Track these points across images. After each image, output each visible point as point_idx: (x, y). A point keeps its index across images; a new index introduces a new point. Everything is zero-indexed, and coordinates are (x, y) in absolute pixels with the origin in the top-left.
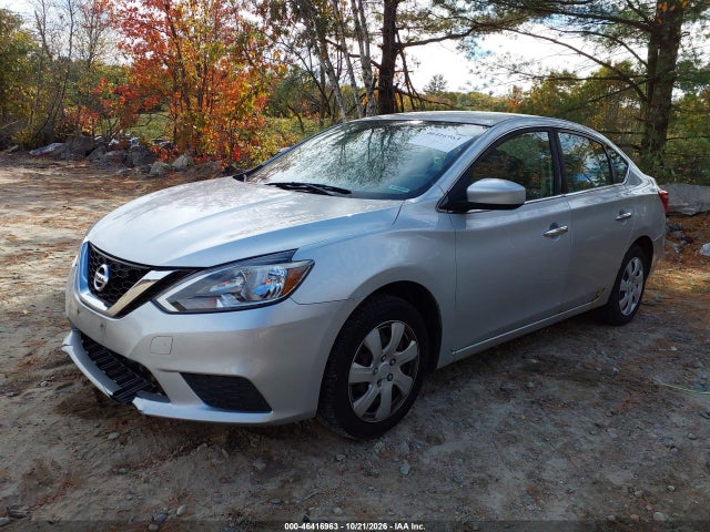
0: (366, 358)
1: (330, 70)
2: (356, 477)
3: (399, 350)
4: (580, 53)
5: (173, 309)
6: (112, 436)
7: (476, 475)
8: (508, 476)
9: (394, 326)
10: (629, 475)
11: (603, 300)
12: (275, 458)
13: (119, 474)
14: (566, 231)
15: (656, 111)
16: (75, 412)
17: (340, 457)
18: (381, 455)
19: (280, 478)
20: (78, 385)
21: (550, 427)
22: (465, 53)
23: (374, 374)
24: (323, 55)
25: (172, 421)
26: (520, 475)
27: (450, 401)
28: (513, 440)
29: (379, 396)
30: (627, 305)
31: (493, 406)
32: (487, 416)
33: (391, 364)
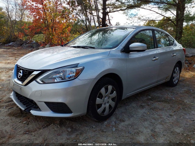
0: (101, 96)
1: (88, 19)
2: (99, 133)
3: (111, 94)
4: (157, 13)
5: (42, 83)
6: (24, 122)
7: (135, 131)
8: (145, 131)
9: (109, 87)
10: (181, 129)
11: (168, 79)
12: (74, 127)
13: (26, 134)
14: (158, 59)
15: (179, 29)
16: (13, 115)
17: (94, 127)
18: (106, 125)
19: (75, 134)
20: (15, 108)
21: (156, 116)
22: (125, 14)
23: (103, 101)
24: (86, 16)
25: (43, 117)
26: (149, 130)
27: (126, 109)
28: (146, 120)
29: (105, 108)
30: (175, 81)
31: (139, 110)
32: (137, 113)
33: (108, 98)
